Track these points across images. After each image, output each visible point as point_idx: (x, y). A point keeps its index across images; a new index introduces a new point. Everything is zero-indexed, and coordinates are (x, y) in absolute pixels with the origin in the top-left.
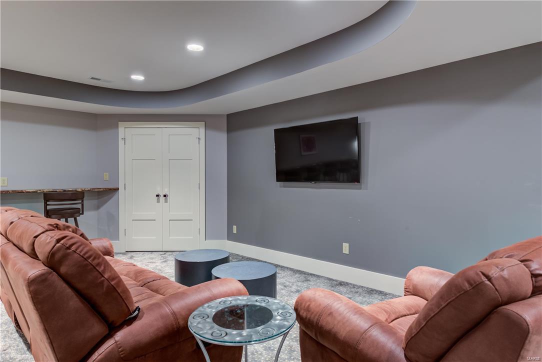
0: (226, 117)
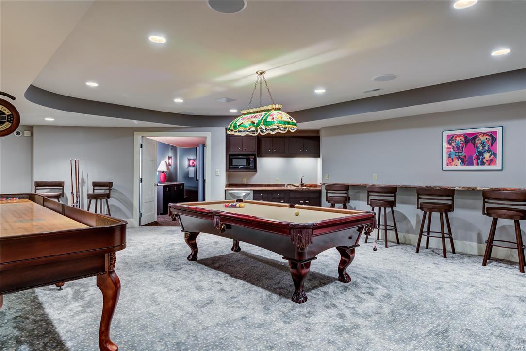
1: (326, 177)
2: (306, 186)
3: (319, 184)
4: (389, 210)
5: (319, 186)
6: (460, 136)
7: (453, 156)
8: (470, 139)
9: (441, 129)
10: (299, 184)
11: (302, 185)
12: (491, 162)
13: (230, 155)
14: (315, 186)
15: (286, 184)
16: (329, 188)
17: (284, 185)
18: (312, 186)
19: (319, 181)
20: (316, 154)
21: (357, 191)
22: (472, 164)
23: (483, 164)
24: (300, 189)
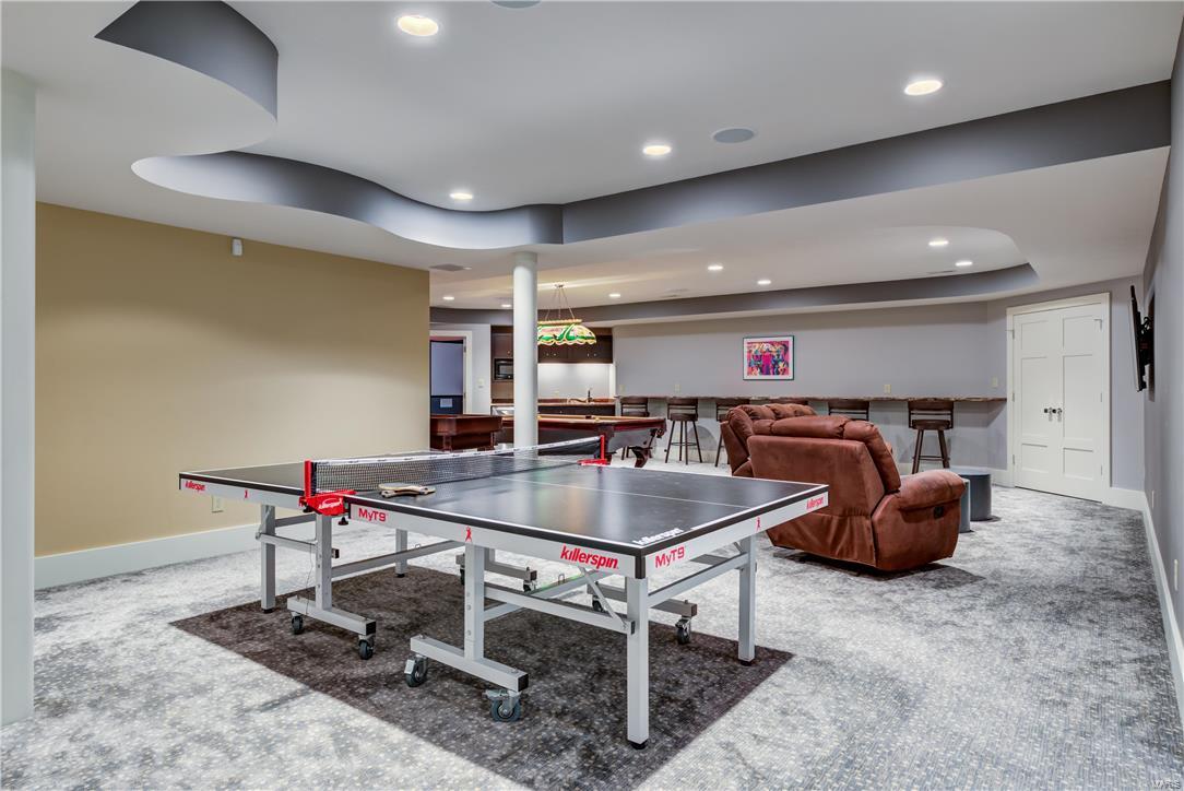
1: (621, 389)
2: (594, 401)
3: (611, 397)
4: (690, 425)
5: (613, 400)
7: (752, 365)
10: (585, 398)
11: (590, 400)
13: (496, 360)
14: (607, 400)
15: (569, 399)
16: (625, 401)
17: (566, 400)
18: (602, 401)
19: (612, 394)
20: (609, 360)
21: (657, 405)
24: (587, 404)
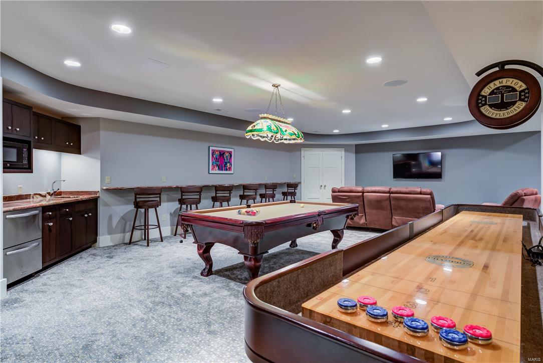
0: (355, 146)
6: (217, 151)
7: (214, 164)
8: (222, 154)
9: (208, 144)
12: (230, 169)
22: (223, 170)
23: (227, 170)
